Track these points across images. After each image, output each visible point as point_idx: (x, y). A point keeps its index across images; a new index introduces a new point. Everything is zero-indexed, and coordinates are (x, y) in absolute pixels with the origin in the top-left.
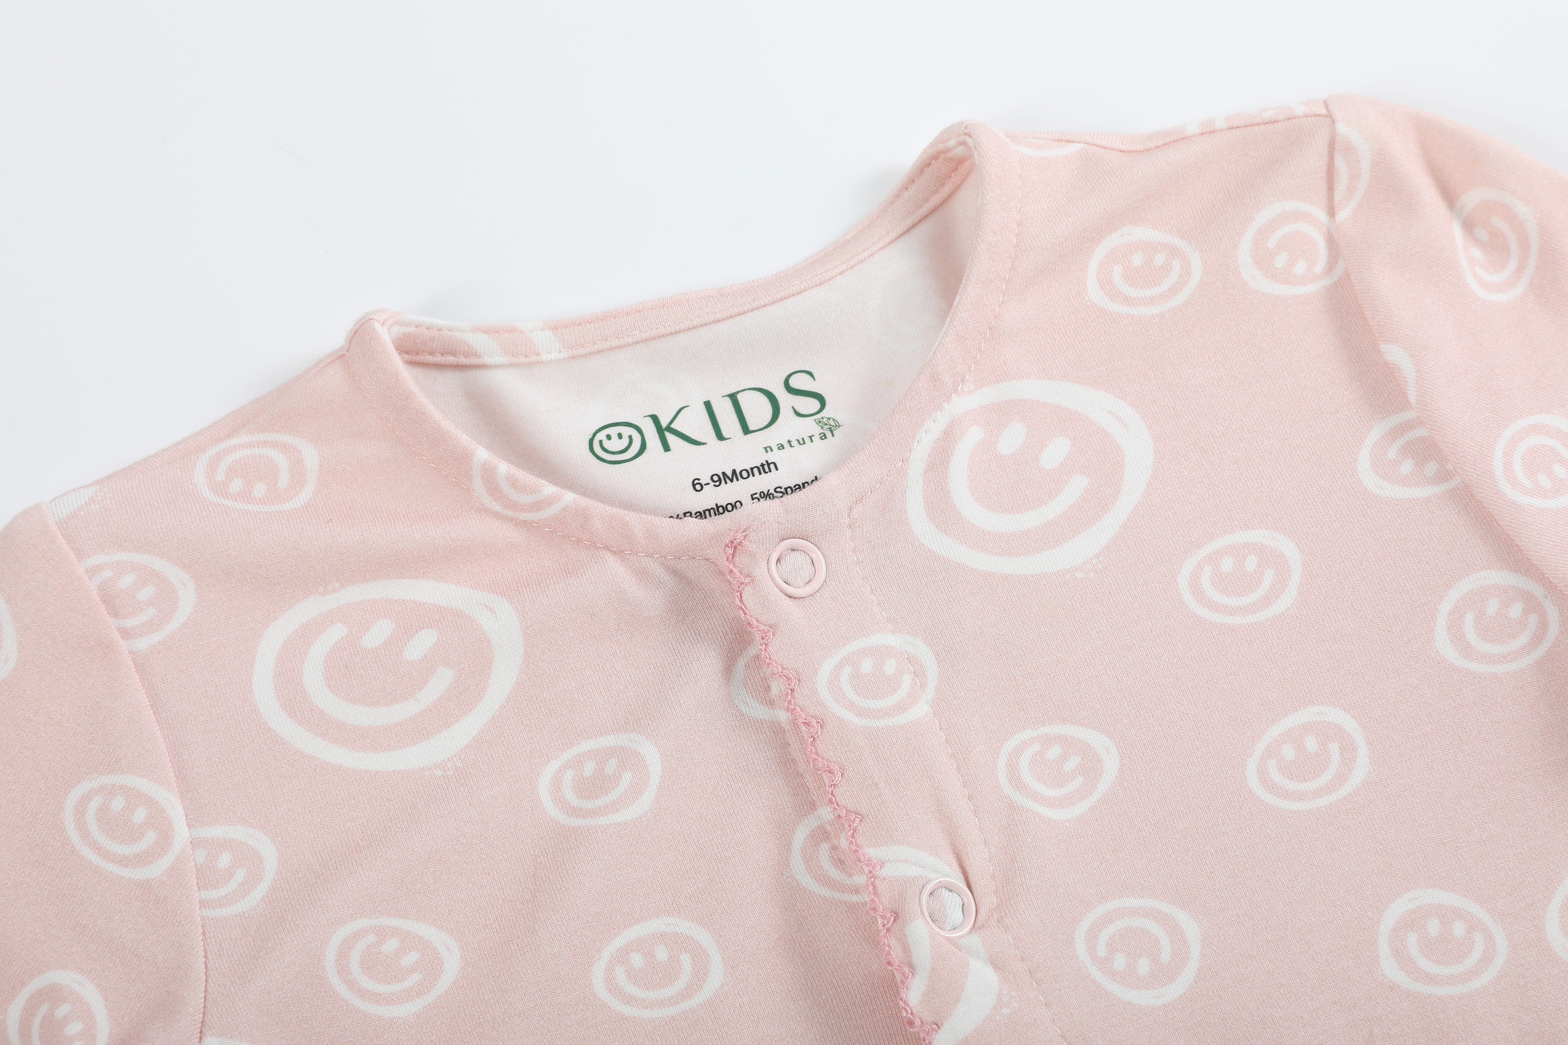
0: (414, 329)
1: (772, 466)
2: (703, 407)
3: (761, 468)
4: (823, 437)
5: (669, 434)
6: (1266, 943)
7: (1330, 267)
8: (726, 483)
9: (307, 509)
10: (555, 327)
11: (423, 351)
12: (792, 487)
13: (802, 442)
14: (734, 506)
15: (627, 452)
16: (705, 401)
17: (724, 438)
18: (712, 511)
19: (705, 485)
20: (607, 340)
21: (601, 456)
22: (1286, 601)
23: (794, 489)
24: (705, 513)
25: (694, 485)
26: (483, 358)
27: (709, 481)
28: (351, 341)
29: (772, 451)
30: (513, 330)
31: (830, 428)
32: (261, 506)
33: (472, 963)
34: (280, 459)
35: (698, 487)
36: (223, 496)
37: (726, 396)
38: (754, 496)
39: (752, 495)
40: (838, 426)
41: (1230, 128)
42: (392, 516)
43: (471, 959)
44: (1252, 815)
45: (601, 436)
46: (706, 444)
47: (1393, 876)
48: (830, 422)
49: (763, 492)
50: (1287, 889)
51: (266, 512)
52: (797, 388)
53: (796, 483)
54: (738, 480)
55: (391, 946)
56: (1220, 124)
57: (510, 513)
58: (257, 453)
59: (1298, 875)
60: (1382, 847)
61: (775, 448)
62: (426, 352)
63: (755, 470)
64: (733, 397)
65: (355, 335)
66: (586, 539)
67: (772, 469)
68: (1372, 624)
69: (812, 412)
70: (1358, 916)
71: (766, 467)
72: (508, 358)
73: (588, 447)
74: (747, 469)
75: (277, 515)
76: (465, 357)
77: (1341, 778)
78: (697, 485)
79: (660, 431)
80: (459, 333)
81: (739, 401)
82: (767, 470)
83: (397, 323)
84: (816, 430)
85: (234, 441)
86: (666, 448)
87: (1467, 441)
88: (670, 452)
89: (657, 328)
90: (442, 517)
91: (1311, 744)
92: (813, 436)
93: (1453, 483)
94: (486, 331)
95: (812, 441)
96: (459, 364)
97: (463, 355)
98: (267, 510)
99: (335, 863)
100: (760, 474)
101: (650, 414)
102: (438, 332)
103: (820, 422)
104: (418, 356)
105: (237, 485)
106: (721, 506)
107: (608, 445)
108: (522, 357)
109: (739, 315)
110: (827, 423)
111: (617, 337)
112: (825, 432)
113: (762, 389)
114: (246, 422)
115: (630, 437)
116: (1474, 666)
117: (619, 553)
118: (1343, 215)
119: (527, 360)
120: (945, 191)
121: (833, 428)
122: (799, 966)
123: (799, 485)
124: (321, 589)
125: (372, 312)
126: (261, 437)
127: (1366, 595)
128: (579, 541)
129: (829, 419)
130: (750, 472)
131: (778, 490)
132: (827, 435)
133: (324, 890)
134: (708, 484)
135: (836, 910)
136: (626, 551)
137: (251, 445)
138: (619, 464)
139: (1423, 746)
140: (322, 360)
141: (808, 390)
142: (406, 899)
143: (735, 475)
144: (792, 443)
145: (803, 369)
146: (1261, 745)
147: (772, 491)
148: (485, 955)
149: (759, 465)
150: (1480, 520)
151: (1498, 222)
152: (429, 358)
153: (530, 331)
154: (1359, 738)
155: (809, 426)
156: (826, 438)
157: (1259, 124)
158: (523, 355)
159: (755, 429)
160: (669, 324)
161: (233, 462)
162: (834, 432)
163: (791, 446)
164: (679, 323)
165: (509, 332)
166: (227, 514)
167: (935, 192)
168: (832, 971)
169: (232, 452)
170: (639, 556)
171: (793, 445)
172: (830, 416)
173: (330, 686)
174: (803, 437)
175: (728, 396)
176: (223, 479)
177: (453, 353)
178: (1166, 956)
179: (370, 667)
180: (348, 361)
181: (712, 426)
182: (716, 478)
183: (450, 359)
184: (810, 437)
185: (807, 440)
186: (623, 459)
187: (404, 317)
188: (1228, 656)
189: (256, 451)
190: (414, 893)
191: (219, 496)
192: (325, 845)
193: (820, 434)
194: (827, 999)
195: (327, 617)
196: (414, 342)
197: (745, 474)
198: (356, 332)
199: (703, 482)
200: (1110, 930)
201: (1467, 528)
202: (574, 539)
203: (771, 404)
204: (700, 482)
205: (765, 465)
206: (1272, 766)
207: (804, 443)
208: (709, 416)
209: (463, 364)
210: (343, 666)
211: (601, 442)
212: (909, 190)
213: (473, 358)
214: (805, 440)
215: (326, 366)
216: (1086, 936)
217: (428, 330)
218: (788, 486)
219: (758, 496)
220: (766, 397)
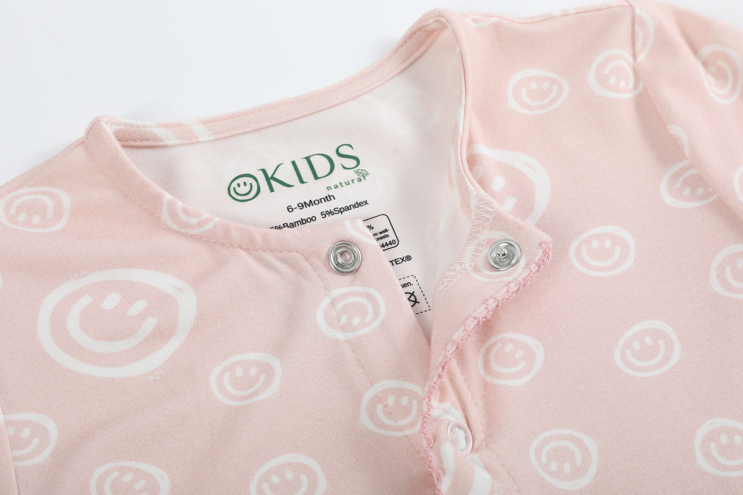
0: (123, 127)
1: (332, 198)
2: (291, 164)
3: (325, 198)
4: (360, 180)
5: (273, 181)
6: (634, 451)
7: (636, 85)
8: (306, 207)
9: (65, 230)
10: (205, 122)
11: (129, 139)
12: (344, 207)
13: (348, 183)
14: (311, 219)
15: (250, 194)
16: (292, 161)
17: (304, 182)
18: (299, 222)
19: (294, 209)
20: (236, 129)
21: (235, 197)
22: (628, 264)
23: (345, 209)
24: (295, 224)
25: (288, 209)
26: (165, 142)
27: (297, 206)
28: (88, 133)
29: (331, 189)
30: (181, 125)
31: (363, 175)
32: (38, 229)
33: (177, 486)
34: (47, 200)
35: (291, 210)
36: (15, 223)
37: (304, 158)
38: (323, 213)
39: (321, 213)
40: (367, 174)
41: (577, 13)
42: (115, 234)
43: (176, 483)
44: (620, 380)
45: (234, 185)
46: (294, 186)
47: (699, 412)
48: (363, 172)
49: (327, 211)
50: (643, 421)
51: (41, 233)
52: (343, 154)
53: (346, 206)
54: (313, 205)
55: (128, 478)
56: (572, 11)
57: (183, 230)
58: (34, 198)
59: (648, 413)
60: (692, 396)
61: (333, 187)
62: (131, 140)
63: (323, 200)
64: (308, 159)
65: (90, 130)
66: (228, 243)
67: (332, 199)
68: (676, 276)
69: (353, 167)
70: (682, 434)
71: (328, 198)
72: (179, 140)
73: (228, 192)
74: (318, 199)
75: (48, 234)
76: (154, 141)
77: (666, 359)
78: (290, 209)
79: (268, 179)
80: (150, 128)
81: (311, 161)
82: (329, 199)
83: (114, 123)
84: (356, 177)
85: (20, 191)
86: (272, 190)
87: (719, 175)
88: (274, 192)
89: (265, 122)
90: (144, 234)
91: (648, 340)
92: (354, 180)
93: (712, 198)
94: (165, 127)
95: (353, 183)
96: (151, 146)
97: (153, 140)
98: (42, 232)
99: (92, 431)
100: (325, 201)
101: (261, 169)
102: (137, 128)
103: (357, 172)
104: (126, 142)
105: (22, 217)
106: (304, 220)
107: (239, 190)
108: (188, 140)
109: (310, 115)
110: (361, 172)
111: (242, 128)
112: (360, 177)
113: (324, 154)
114: (27, 181)
115: (251, 184)
116: (733, 295)
117: (247, 250)
118: (641, 58)
119: (190, 141)
120: (423, 49)
121: (364, 175)
122: (369, 475)
123: (347, 207)
124: (76, 275)
125: (100, 117)
126: (36, 189)
127: (671, 260)
128: (223, 244)
129: (362, 170)
130: (320, 201)
131: (336, 209)
132: (361, 179)
133: (86, 446)
134: (296, 208)
135: (390, 441)
136: (251, 249)
137: (30, 194)
138: (245, 201)
139: (709, 340)
140: (72, 145)
141: (349, 155)
142: (136, 450)
143: (311, 203)
144: (342, 184)
145: (346, 143)
146: (621, 342)
147: (332, 210)
148: (185, 480)
149: (324, 197)
150: (729, 217)
151: (721, 63)
152: (133, 143)
153: (191, 125)
154: (674, 336)
155: (351, 175)
156: (361, 181)
157: (592, 11)
158: (188, 139)
159: (321, 176)
160: (270, 120)
161: (20, 203)
162: (365, 177)
163: (342, 186)
164: (276, 119)
165: (178, 126)
166: (19, 234)
167: (417, 49)
168: (389, 477)
169: (19, 198)
170: (259, 251)
171: (343, 185)
172: (362, 169)
173: (84, 330)
174: (348, 180)
175: (305, 158)
176: (15, 213)
177: (147, 140)
178: (579, 462)
179: (108, 319)
180: (87, 144)
181: (297, 175)
182: (300, 205)
183: (146, 143)
184: (352, 180)
185: (351, 182)
186: (248, 199)
187: (118, 120)
188: (600, 294)
189: (33, 197)
190: (140, 446)
191: (12, 224)
192: (86, 422)
193: (358, 179)
194: (387, 493)
195: (80, 292)
196: (124, 134)
197: (317, 202)
198: (91, 128)
199: (293, 207)
200: (548, 448)
201: (723, 222)
202: (221, 243)
203: (330, 162)
204: (291, 207)
205: (328, 197)
206: (628, 353)
207: (349, 184)
208: (295, 169)
209: (153, 146)
210: (91, 319)
211: (234, 188)
212: (403, 47)
213: (159, 142)
214: (349, 182)
215: (74, 148)
216: (535, 452)
217: (132, 127)
218: (341, 207)
219: (325, 213)
220: (326, 159)
